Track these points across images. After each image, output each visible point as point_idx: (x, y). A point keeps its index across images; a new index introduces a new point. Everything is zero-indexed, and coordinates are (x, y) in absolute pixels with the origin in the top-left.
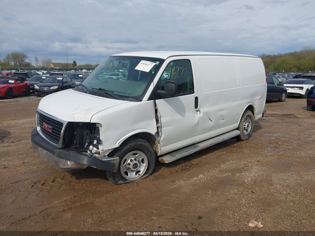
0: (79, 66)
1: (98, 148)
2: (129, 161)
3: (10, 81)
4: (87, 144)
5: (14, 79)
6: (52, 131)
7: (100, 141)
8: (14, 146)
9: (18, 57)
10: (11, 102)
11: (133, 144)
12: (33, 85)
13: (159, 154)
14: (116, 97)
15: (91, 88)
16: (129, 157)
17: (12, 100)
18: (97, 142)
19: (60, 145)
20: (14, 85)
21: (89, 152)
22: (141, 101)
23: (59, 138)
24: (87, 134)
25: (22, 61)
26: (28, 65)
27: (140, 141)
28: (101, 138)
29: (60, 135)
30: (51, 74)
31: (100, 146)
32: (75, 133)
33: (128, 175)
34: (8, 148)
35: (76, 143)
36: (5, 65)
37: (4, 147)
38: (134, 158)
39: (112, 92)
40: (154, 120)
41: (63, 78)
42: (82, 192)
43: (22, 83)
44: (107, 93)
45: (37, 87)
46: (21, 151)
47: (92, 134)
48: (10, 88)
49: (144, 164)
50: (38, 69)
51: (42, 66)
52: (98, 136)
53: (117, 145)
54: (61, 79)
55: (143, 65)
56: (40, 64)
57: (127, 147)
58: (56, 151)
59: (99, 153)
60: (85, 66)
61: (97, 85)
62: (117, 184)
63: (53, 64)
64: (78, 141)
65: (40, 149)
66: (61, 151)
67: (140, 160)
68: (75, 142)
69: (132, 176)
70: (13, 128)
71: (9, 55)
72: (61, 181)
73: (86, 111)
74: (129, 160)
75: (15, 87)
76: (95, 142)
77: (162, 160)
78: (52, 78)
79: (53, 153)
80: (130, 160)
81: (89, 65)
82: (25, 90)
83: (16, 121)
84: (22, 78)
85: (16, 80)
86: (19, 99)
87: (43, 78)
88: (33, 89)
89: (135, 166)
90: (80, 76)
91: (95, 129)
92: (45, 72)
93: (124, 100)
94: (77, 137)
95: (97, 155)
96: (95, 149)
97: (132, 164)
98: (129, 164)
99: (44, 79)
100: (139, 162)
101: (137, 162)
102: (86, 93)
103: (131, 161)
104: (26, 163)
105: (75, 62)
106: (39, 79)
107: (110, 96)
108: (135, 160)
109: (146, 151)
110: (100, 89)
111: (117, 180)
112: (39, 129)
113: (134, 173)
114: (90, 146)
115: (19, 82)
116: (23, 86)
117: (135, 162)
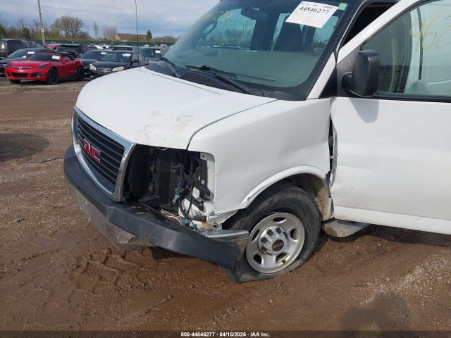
0: (155, 39)
1: (202, 208)
2: (264, 234)
3: (54, 57)
4: (177, 196)
5: (60, 54)
6: (102, 161)
7: (209, 193)
8: (47, 168)
9: (70, 24)
10: (55, 90)
11: (276, 198)
12: (87, 64)
13: (326, 218)
14: (242, 86)
15: (184, 67)
16: (265, 224)
17: (58, 86)
18: (202, 195)
19: (117, 194)
20: (60, 64)
21: (181, 214)
22: (304, 99)
23: (117, 171)
24: (178, 173)
25: (76, 31)
26: (84, 36)
27: (292, 191)
28: (210, 187)
29: (118, 165)
30: (115, 49)
31: (206, 205)
32: (152, 168)
33: (260, 262)
34: (35, 173)
35: (154, 190)
36: (53, 35)
37: (28, 170)
38: (275, 227)
39: (233, 74)
40: (327, 145)
41: (132, 54)
42: (164, 300)
43: (72, 60)
44: (219, 78)
45: (93, 68)
46: (55, 181)
47: (188, 174)
48: (54, 67)
49: (296, 241)
50: (98, 43)
51: (103, 37)
52: (203, 182)
53: (244, 204)
54: (129, 55)
55: (306, 13)
56: (101, 35)
57: (265, 204)
58: (108, 208)
59: (203, 219)
60: (164, 39)
61: (197, 59)
62: (238, 281)
63: (119, 35)
64: (157, 186)
65: (78, 193)
66: (120, 210)
67: (288, 231)
68: (150, 188)
69: (269, 263)
70: (50, 134)
71: (57, 20)
72: (121, 260)
73: (178, 120)
74: (265, 232)
75: (61, 67)
76: (196, 193)
77: (331, 229)
78: (115, 55)
79: (103, 211)
80: (267, 231)
81: (169, 38)
82: (76, 72)
83: (56, 121)
84: (74, 54)
85: (63, 56)
86: (66, 85)
87: (102, 53)
88: (88, 70)
89: (278, 245)
90: (157, 52)
91: (196, 164)
92: (107, 47)
93: (263, 96)
94: (156, 178)
95: (199, 224)
96: (194, 208)
97: (271, 240)
98: (264, 240)
99: (103, 55)
100: (286, 236)
101: (283, 237)
102: (175, 76)
103: (270, 233)
104: (61, 207)
105: (149, 34)
106: (97, 55)
107: (230, 86)
108: (278, 231)
109: (301, 212)
110: (204, 68)
111: (238, 273)
112: (77, 149)
113: (274, 258)
114: (183, 198)
115: (67, 58)
116: (73, 65)
117: (277, 236)
